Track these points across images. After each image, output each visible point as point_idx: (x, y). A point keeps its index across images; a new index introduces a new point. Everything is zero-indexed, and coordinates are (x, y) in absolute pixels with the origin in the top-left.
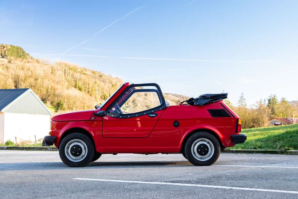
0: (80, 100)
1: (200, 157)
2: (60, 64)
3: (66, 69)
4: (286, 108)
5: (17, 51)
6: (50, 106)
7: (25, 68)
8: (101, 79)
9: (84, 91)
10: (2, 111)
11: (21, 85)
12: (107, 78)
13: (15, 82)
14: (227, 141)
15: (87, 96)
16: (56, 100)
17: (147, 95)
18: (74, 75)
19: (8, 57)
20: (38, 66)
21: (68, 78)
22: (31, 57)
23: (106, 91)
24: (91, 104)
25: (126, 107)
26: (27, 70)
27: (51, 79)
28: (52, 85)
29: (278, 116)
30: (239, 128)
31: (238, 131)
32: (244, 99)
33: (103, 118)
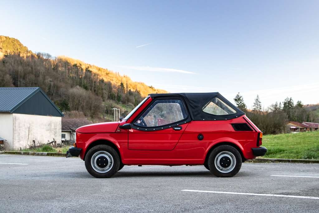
0: (86, 100)
4: (302, 112)
5: (13, 44)
8: (108, 78)
9: (90, 90)
10: (10, 112)
13: (14, 79)
15: (93, 96)
18: (79, 72)
21: (73, 75)
23: (114, 91)
24: (99, 104)
26: (26, 66)
28: (55, 83)
30: (260, 142)
31: (260, 145)
32: (260, 102)
33: (129, 130)
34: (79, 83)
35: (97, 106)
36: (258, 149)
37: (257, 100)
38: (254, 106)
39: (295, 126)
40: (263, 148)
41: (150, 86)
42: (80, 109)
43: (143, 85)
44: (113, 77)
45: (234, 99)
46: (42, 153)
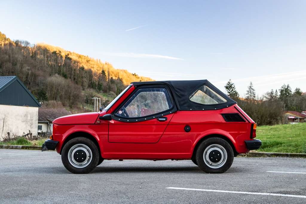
0: (64, 88)
8: (89, 65)
9: (69, 78)
15: (73, 85)
18: (58, 60)
21: (52, 62)
23: (95, 79)
26: (3, 54)
28: (33, 71)
30: (253, 133)
31: (253, 137)
32: (253, 90)
33: (109, 121)
34: (58, 71)
35: (76, 95)
36: (252, 141)
37: (250, 87)
38: (247, 94)
39: (293, 116)
40: (257, 140)
41: (133, 74)
42: (58, 98)
43: (126, 73)
44: (94, 65)
45: (225, 87)
46: (17, 146)
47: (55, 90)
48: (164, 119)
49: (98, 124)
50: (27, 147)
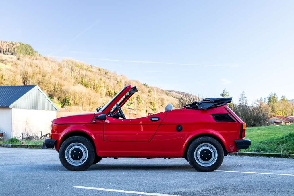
0: (86, 96)
1: (203, 163)
2: (67, 61)
3: (72, 66)
4: (286, 106)
5: (26, 49)
6: (57, 101)
7: (33, 65)
8: (107, 76)
9: (89, 87)
10: (9, 107)
11: (29, 81)
12: (112, 75)
13: (24, 79)
14: (230, 146)
15: (93, 93)
16: (63, 97)
17: (151, 92)
18: (80, 72)
19: (17, 54)
20: (45, 63)
21: (75, 74)
22: (40, 55)
23: (111, 88)
24: (97, 100)
25: (130, 103)
26: (35, 67)
27: (58, 75)
28: (59, 82)
29: (278, 114)
30: (243, 133)
31: (243, 137)
32: (245, 97)
33: (104, 121)
34: (80, 82)
35: (95, 102)
37: (243, 95)
38: (240, 101)
39: (279, 120)
40: (247, 140)
41: (144, 84)
42: (80, 104)
43: (138, 83)
44: (111, 76)
45: (221, 95)
46: (8, 145)
47: (78, 98)
48: (157, 119)
49: (94, 123)
50: (16, 145)
